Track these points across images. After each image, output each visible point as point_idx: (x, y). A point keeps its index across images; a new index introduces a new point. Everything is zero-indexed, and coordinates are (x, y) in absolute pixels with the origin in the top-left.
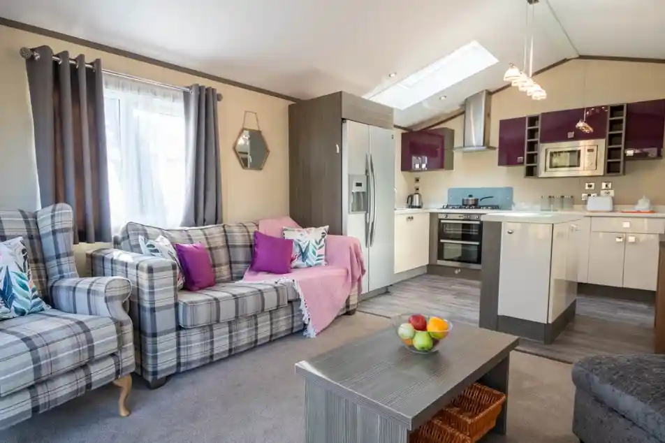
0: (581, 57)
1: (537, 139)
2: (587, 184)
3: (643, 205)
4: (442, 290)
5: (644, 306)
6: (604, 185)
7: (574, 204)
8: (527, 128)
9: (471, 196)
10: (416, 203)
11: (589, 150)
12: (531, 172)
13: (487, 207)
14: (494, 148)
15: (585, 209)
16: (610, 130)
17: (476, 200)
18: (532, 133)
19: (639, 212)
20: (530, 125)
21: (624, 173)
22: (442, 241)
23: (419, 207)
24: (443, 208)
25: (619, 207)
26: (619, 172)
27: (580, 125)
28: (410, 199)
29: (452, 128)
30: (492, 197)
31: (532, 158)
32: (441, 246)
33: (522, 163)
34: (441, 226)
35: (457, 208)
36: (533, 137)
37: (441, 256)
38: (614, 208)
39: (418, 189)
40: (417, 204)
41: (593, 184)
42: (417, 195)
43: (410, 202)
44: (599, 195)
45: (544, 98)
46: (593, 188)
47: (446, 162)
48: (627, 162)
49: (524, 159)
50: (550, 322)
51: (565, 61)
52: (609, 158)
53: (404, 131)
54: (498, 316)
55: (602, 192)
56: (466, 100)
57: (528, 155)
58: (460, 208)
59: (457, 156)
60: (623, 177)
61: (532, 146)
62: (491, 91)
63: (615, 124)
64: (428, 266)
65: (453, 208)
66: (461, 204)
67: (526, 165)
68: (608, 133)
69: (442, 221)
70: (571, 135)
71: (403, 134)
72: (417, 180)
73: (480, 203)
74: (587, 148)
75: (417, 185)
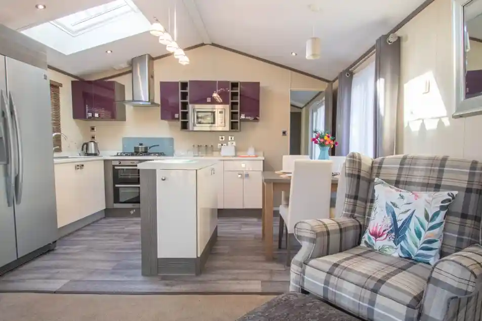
0: (213, 44)
1: (188, 100)
2: (220, 137)
3: (251, 152)
4: (114, 235)
5: (255, 220)
6: (230, 137)
7: (213, 151)
8: (180, 91)
9: (141, 144)
10: (92, 150)
11: (220, 112)
12: (185, 126)
13: (155, 154)
14: (157, 105)
15: (220, 155)
16: (232, 99)
17: (146, 148)
18: (184, 96)
19: (249, 157)
20: (182, 89)
21: (240, 131)
22: (117, 186)
23: (95, 155)
24: (117, 155)
25: (239, 154)
26: (237, 129)
27: (215, 95)
28: (85, 146)
29: (123, 84)
30: (158, 146)
31: (185, 115)
32: (116, 191)
33: (178, 119)
34: (116, 172)
35: (129, 155)
36: (185, 99)
37: (117, 200)
38: (236, 154)
39: (93, 138)
40: (93, 152)
41: (224, 137)
42: (92, 143)
43: (85, 150)
44: (227, 145)
45: (188, 63)
46: (224, 139)
47: (118, 114)
48: (242, 123)
49: (179, 116)
50: (199, 256)
51: (203, 45)
52: (232, 119)
53: (74, 79)
54: (158, 259)
55: (229, 143)
56: (132, 59)
57: (182, 112)
58: (132, 155)
59: (129, 109)
60: (240, 133)
61: (185, 106)
62: (154, 56)
63: (234, 95)
64: (105, 210)
65: (127, 155)
66: (133, 151)
67: (181, 120)
68: (231, 101)
69: (116, 168)
70: (209, 100)
71: (73, 82)
72: (93, 129)
73: (149, 151)
74: (219, 110)
75: (93, 133)
